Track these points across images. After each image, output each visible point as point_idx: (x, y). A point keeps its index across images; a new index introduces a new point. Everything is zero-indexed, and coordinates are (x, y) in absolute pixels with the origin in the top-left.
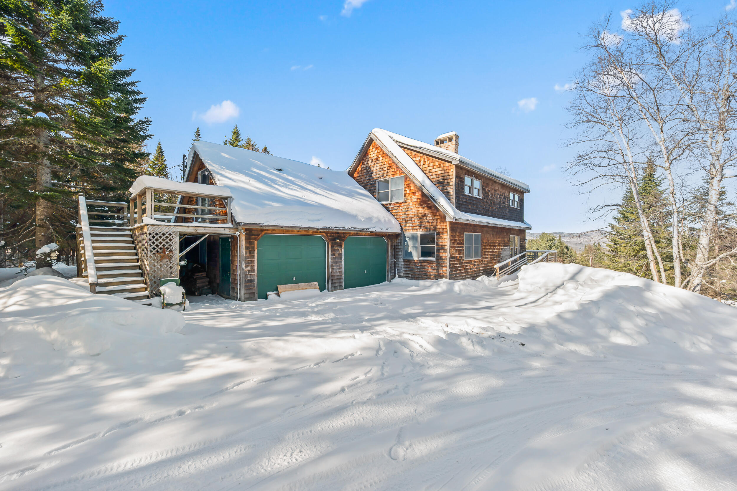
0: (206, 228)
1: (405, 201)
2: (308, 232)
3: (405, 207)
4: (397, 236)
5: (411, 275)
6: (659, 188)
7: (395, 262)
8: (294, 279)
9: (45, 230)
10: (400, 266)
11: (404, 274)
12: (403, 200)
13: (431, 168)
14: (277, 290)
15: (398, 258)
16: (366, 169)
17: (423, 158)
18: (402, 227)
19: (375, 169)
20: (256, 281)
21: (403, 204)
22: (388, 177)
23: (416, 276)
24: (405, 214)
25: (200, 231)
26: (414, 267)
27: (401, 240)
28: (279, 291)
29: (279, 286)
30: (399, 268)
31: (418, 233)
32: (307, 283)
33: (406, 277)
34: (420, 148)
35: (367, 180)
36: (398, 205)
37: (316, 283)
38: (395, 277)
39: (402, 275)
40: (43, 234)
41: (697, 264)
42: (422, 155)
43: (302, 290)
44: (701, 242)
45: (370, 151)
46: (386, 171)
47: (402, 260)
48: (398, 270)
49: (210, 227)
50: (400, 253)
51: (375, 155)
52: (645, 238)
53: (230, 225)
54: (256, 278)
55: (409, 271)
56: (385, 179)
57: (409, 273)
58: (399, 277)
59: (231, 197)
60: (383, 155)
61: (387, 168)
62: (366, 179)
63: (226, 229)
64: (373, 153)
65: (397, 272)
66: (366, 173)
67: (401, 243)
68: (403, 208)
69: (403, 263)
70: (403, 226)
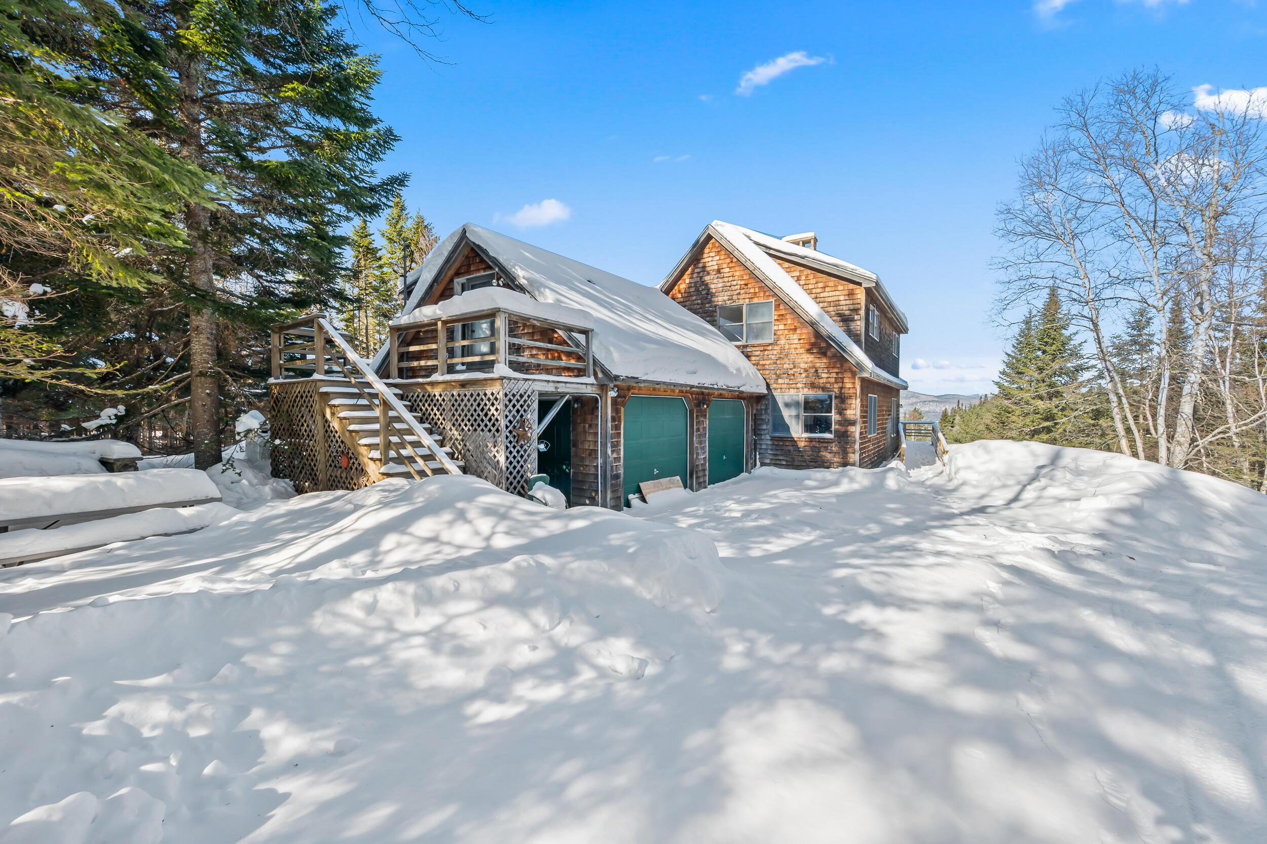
0: (568, 385)
1: (774, 344)
2: (673, 391)
3: (775, 352)
4: (758, 399)
5: (786, 461)
6: (1063, 331)
7: (755, 441)
8: (656, 472)
9: (211, 383)
10: (764, 447)
11: (771, 459)
12: (772, 341)
13: (818, 291)
14: (639, 491)
15: (761, 435)
16: (695, 286)
17: (805, 273)
18: (768, 385)
19: (715, 285)
20: (622, 476)
21: (770, 348)
22: (741, 302)
23: (796, 463)
24: (775, 363)
25: (562, 389)
26: (791, 448)
27: (766, 405)
28: (644, 492)
29: (641, 484)
30: (762, 451)
31: (800, 394)
32: (668, 479)
33: (776, 465)
34: (803, 257)
35: (698, 304)
36: (762, 348)
37: (678, 478)
38: (755, 465)
39: (768, 461)
40: (208, 391)
41: (1178, 441)
42: (802, 269)
43: (666, 491)
44: (1184, 411)
45: (705, 256)
46: (738, 291)
47: (768, 437)
48: (759, 454)
49: (573, 383)
50: (764, 427)
51: (715, 263)
52: (1112, 404)
53: (592, 380)
54: (621, 471)
55: (782, 455)
56: (734, 304)
57: (781, 458)
58: (763, 464)
59: (592, 330)
60: (731, 265)
61: (739, 287)
62: (696, 302)
63: (588, 386)
64: (711, 259)
65: (758, 457)
66: (695, 293)
67: (766, 410)
68: (771, 352)
69: (770, 443)
70: (772, 382)
